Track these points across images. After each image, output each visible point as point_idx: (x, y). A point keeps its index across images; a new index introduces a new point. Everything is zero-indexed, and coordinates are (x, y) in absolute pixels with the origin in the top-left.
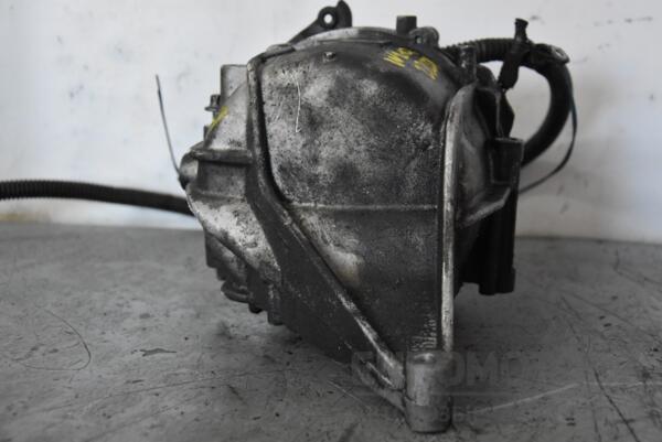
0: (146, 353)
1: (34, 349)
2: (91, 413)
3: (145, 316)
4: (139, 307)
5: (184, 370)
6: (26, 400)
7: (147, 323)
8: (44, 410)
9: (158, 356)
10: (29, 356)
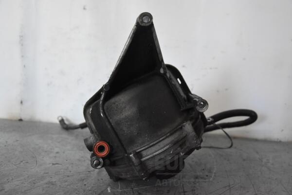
0: (53, 164)
1: (22, 162)
2: (30, 182)
3: (57, 153)
4: (56, 150)
5: (62, 170)
6: (13, 177)
7: (57, 155)
8: (17, 181)
9: (57, 165)
10: (20, 163)
